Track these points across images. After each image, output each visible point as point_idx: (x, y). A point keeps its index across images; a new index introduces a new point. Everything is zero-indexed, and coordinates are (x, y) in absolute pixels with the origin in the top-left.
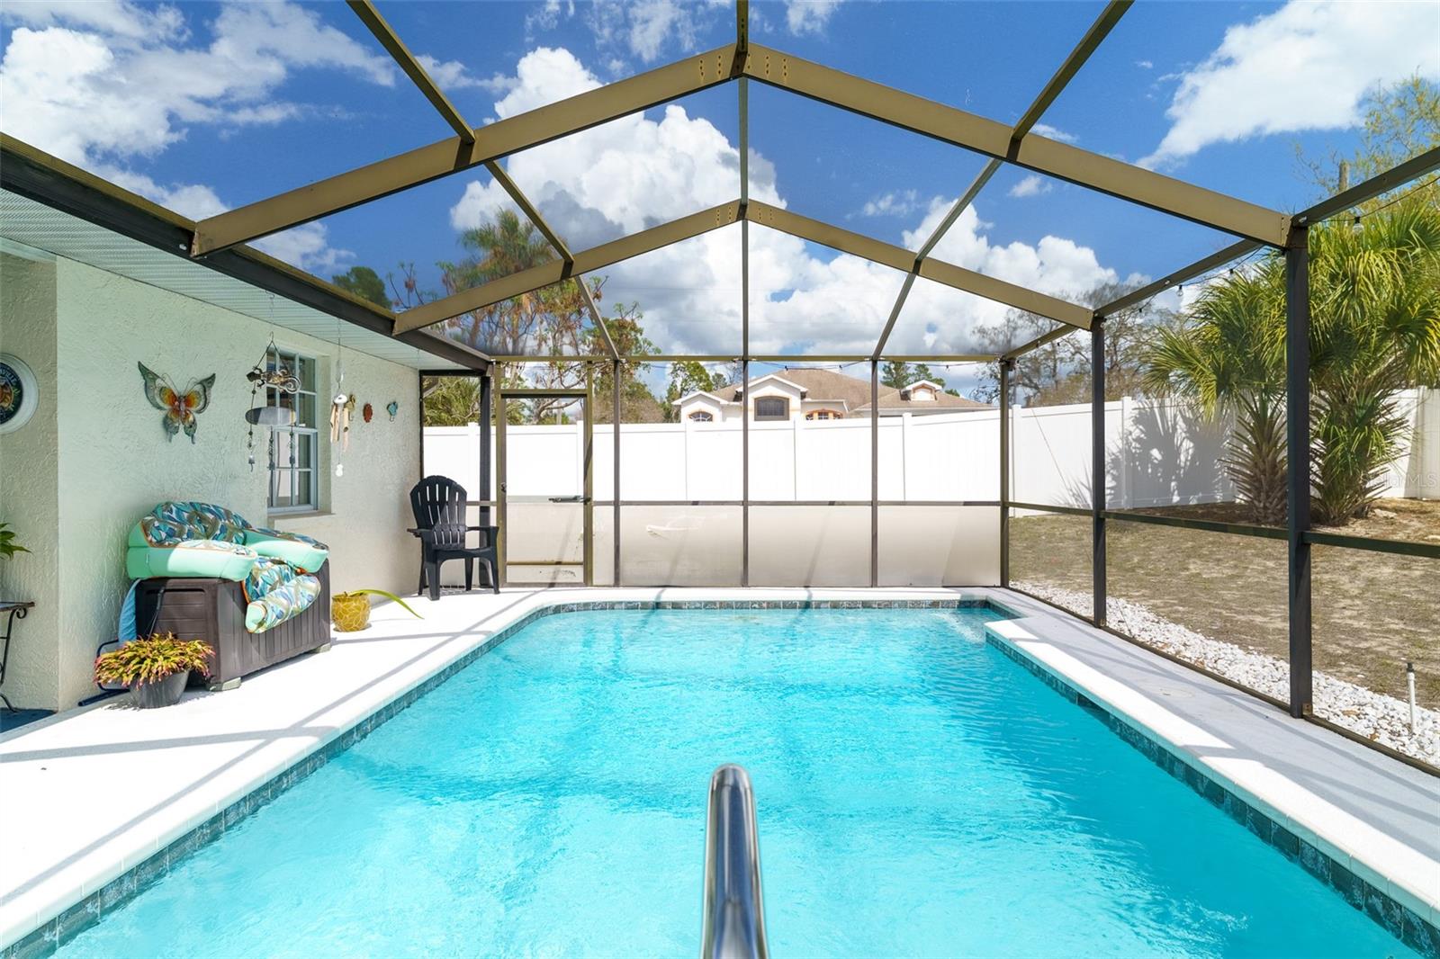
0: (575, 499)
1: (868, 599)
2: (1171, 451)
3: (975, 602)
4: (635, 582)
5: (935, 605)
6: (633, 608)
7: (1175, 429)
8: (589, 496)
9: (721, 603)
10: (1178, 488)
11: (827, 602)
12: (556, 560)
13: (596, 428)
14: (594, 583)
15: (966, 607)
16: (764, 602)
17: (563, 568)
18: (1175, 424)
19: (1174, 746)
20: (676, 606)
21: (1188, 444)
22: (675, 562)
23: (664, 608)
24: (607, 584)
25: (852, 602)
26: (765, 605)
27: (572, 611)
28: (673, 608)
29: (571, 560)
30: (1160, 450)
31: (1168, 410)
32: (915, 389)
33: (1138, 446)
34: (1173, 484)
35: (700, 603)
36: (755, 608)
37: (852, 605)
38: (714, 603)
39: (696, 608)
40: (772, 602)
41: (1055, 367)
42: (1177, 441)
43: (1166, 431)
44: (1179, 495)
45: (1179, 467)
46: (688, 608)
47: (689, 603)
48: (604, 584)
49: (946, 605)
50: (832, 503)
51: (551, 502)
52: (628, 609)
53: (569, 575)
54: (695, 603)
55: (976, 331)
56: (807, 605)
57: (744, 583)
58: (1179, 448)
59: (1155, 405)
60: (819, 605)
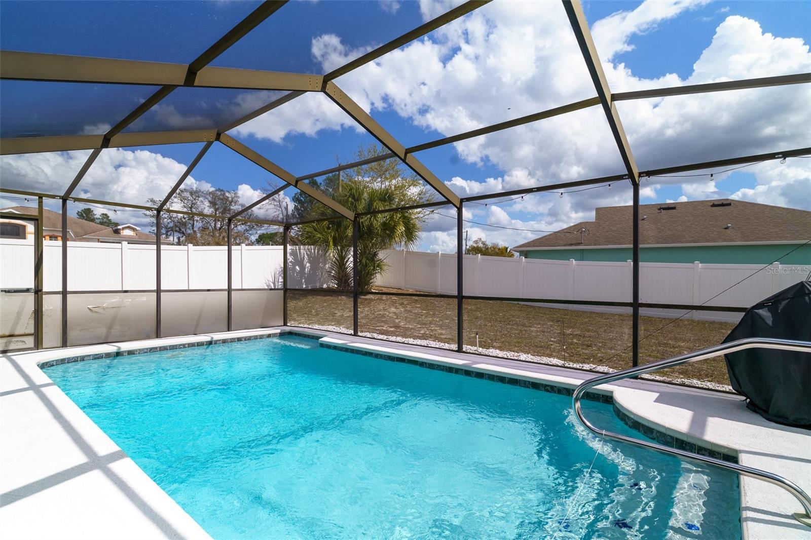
0: (28, 290)
1: (239, 337)
2: (303, 268)
3: (285, 333)
4: (80, 343)
5: (269, 336)
6: (98, 358)
7: (304, 259)
8: (40, 288)
9: (160, 347)
10: (305, 282)
11: (220, 340)
12: (7, 333)
13: (46, 242)
14: (44, 347)
15: (282, 335)
16: (186, 344)
17: (14, 339)
18: (304, 256)
19: (460, 365)
20: (131, 353)
21: (308, 265)
22: (110, 327)
23: (123, 355)
24: (56, 346)
25: (233, 339)
26: (187, 346)
27: (53, 365)
28: (128, 354)
29: (22, 332)
30: (299, 267)
31: (302, 251)
32: (123, 229)
33: (291, 264)
34: (303, 280)
35: (147, 349)
36: (181, 348)
37: (233, 340)
38: (156, 348)
39: (145, 352)
40: (191, 343)
41: (193, 224)
42: (305, 263)
43: (301, 259)
44: (305, 285)
45: (305, 273)
46: (139, 353)
47: (139, 350)
48: (54, 346)
49: (274, 335)
50: (209, 290)
51: (4, 293)
52: (95, 359)
53: (21, 343)
54: (143, 349)
55: (149, 201)
56: (210, 343)
57: (158, 335)
58: (305, 266)
59: (297, 248)
60: (216, 342)
